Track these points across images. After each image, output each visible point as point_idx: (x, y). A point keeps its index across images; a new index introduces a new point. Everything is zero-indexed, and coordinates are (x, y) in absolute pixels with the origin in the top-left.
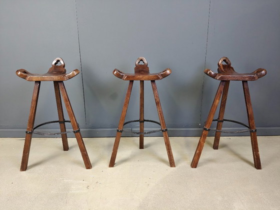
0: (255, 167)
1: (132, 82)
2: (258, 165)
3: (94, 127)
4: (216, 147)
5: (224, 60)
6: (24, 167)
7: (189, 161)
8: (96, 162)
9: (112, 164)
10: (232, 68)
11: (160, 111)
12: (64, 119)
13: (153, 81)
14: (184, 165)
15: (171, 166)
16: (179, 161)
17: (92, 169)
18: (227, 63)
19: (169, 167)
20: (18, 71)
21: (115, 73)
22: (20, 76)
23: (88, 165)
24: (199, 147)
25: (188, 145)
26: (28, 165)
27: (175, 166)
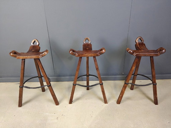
0: (155, 103)
1: (81, 58)
2: (156, 102)
3: (59, 76)
4: (132, 89)
5: (140, 39)
6: (20, 105)
7: (115, 99)
8: (62, 100)
9: (71, 102)
10: (144, 44)
11: (98, 74)
12: (41, 75)
13: (94, 57)
14: (113, 101)
15: (105, 103)
16: (110, 99)
17: (59, 105)
18: (141, 41)
19: (104, 104)
20: (10, 53)
21: (71, 52)
22: (13, 56)
23: (57, 103)
24: (122, 93)
25: (115, 87)
26: (23, 103)
27: (107, 103)
